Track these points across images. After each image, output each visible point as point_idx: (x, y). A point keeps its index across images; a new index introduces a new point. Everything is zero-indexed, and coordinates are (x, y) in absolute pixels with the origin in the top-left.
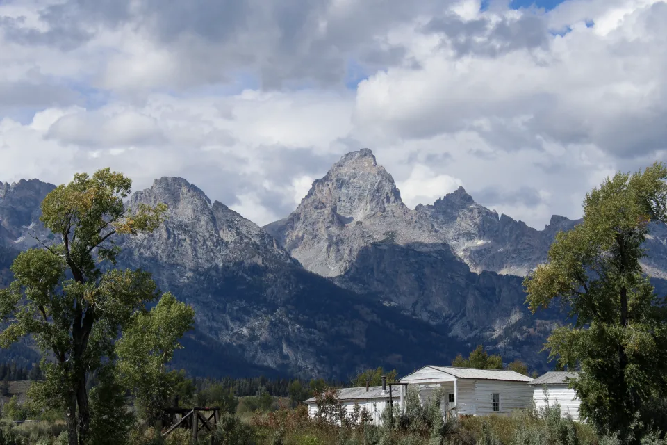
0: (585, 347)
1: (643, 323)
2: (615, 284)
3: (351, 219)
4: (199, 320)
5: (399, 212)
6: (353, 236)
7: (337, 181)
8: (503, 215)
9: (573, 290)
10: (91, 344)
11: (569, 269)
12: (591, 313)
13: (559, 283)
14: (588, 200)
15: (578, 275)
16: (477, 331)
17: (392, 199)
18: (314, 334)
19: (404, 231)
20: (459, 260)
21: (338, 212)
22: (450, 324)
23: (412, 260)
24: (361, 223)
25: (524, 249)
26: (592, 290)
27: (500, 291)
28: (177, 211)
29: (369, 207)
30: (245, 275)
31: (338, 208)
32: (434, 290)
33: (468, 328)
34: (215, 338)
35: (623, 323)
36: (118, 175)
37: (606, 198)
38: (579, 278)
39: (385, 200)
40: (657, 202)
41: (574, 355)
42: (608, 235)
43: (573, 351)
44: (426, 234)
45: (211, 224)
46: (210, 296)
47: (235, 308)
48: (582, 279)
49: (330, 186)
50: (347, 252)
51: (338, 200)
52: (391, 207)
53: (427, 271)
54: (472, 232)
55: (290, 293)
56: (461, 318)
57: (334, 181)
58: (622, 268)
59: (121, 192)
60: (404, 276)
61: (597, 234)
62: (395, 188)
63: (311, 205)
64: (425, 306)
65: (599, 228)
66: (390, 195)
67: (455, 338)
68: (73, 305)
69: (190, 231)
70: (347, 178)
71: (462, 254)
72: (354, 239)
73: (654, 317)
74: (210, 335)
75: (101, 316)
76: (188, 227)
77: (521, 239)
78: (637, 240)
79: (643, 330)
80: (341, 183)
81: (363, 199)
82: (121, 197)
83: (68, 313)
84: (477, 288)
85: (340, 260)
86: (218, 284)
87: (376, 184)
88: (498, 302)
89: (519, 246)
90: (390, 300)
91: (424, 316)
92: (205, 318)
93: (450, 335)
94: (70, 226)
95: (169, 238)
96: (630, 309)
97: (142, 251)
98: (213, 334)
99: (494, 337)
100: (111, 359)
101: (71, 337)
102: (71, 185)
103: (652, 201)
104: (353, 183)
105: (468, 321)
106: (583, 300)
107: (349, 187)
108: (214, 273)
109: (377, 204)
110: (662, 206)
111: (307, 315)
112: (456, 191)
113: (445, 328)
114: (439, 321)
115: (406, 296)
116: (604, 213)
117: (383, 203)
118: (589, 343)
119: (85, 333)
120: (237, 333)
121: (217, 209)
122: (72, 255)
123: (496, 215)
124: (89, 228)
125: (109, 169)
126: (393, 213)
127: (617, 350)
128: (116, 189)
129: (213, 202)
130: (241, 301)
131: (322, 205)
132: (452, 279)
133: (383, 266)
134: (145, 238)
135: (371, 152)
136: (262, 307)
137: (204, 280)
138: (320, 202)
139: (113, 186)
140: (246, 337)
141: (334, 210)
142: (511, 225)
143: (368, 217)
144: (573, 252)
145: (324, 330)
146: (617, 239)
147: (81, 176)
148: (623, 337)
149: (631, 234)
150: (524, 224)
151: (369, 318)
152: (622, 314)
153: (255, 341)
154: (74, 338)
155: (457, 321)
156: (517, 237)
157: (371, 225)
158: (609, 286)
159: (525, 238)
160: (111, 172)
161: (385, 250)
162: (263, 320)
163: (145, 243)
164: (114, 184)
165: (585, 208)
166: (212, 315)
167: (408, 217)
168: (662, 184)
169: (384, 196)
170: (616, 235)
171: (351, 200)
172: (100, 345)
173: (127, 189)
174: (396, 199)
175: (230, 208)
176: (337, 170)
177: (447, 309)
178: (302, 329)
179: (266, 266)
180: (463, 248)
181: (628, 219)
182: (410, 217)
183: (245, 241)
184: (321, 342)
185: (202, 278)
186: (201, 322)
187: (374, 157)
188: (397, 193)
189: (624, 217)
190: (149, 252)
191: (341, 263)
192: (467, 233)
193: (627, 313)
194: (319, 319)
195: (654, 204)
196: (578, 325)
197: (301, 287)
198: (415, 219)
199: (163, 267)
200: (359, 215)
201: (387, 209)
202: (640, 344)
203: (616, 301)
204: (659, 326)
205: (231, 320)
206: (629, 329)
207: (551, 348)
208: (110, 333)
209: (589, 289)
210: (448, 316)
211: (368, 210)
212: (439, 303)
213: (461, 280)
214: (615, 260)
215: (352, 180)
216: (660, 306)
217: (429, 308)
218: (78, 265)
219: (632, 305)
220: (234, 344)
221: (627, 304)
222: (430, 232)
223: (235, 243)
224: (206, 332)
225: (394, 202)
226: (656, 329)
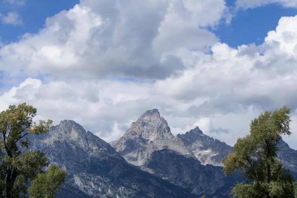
0: (250, 193)
1: (278, 181)
2: (265, 163)
3: (148, 140)
4: (79, 184)
5: (169, 137)
6: (149, 148)
7: (142, 123)
8: (216, 140)
9: (245, 166)
10: (15, 187)
11: (244, 155)
12: (253, 176)
13: (239, 162)
14: (253, 123)
15: (248, 159)
16: (204, 191)
17: (167, 131)
18: (131, 191)
19: (172, 146)
20: (196, 159)
21: (142, 137)
22: (192, 188)
23: (175, 159)
24: (153, 142)
25: (225, 155)
26: (254, 166)
27: (214, 173)
28: (71, 135)
29: (156, 135)
30: (100, 164)
31: (142, 135)
32: (185, 173)
33: (200, 190)
34: (86, 192)
35: (269, 182)
36: (30, 106)
37: (261, 122)
38: (248, 160)
39: (163, 132)
40: (284, 124)
41: (245, 196)
42: (262, 140)
43: (245, 194)
44: (181, 147)
45: (86, 141)
46: (85, 174)
47: (96, 179)
48: (250, 160)
49: (139, 125)
50: (146, 155)
51: (142, 131)
52: (166, 135)
53: (182, 164)
54: (202, 146)
55: (120, 173)
56: (197, 185)
57: (141, 123)
58: (268, 155)
59: (31, 114)
60: (172, 166)
61: (257, 139)
62: (168, 127)
63: (131, 134)
64: (181, 179)
65: (258, 136)
66: (165, 129)
67: (193, 194)
68: (7, 168)
69: (76, 144)
70: (147, 122)
71: (197, 156)
72: (149, 149)
73: (283, 179)
74: (84, 191)
75: (20, 173)
76: (75, 142)
77: (224, 150)
78: (275, 143)
79: (278, 185)
80: (144, 124)
81: (154, 131)
82: (31, 117)
83: (4, 172)
84: (204, 172)
85: (143, 158)
86: (88, 168)
87: (160, 125)
88: (213, 178)
89: (223, 153)
90: (165, 177)
91: (180, 184)
92: (82, 184)
93: (192, 193)
94: (6, 130)
95: (67, 147)
96: (272, 175)
97: (54, 153)
98: (85, 191)
99: (211, 194)
100: (25, 194)
101: (6, 183)
102: (7, 111)
103: (282, 124)
104: (149, 124)
105: (200, 187)
106: (250, 170)
107: (147, 126)
108: (86, 163)
109: (160, 133)
110: (287, 127)
111: (128, 183)
112: (195, 128)
113: (189, 189)
114: (187, 187)
115: (172, 175)
116: (260, 129)
117: (163, 133)
118: (252, 191)
119: (12, 181)
120: (96, 190)
121: (88, 134)
122: (7, 144)
123: (213, 139)
124: (16, 131)
125: (25, 103)
126: (167, 138)
127: (266, 194)
128: (29, 113)
129: (87, 132)
130: (98, 176)
131: (135, 134)
132: (193, 167)
133: (162, 161)
134: (56, 147)
135: (158, 110)
136: (108, 179)
137: (82, 166)
138: (134, 132)
139: (27, 111)
140: (100, 192)
141: (140, 136)
142: (219, 144)
143: (156, 139)
144: (245, 148)
145: (136, 190)
146: (266, 142)
147: (12, 106)
148: (268, 188)
149: (272, 139)
150: (225, 143)
151: (155, 185)
152: (268, 177)
153: (104, 194)
154: (7, 184)
155: (195, 186)
156: (222, 149)
157: (157, 143)
158: (262, 164)
159: (225, 150)
160: (27, 105)
161: (163, 154)
162: (108, 185)
163: (56, 149)
164: (28, 110)
165: (251, 127)
166: (85, 182)
167: (174, 139)
168: (287, 116)
169: (163, 130)
170: (266, 140)
171: (148, 132)
172: (19, 187)
173: (34, 113)
174: (168, 131)
175: (94, 134)
176: (142, 118)
177: (190, 181)
178: (125, 189)
179: (110, 160)
180: (198, 154)
181: (271, 132)
182: (175, 139)
183: (101, 149)
184: (134, 195)
185: (81, 165)
186: (80, 185)
187: (159, 112)
188: (169, 129)
189: (269, 131)
190: (57, 153)
191: (143, 160)
192: (200, 147)
193: (271, 177)
194: (133, 185)
195: (283, 126)
196: (247, 182)
197: (125, 170)
198: (177, 140)
199: (64, 160)
200: (152, 139)
201: (164, 136)
202: (277, 191)
203: (265, 171)
204: (286, 183)
205: (94, 185)
206: (271, 184)
207: (234, 193)
208: (24, 182)
209: (253, 165)
210: (191, 185)
211: (156, 136)
212: (187, 178)
213: (197, 168)
214: (265, 151)
215: (149, 123)
216: (286, 174)
217: (183, 180)
218: (10, 149)
219: (273, 173)
220: (95, 195)
221: (270, 173)
222: (183, 146)
223: (96, 150)
224: (82, 190)
225: (167, 133)
226: (284, 184)
